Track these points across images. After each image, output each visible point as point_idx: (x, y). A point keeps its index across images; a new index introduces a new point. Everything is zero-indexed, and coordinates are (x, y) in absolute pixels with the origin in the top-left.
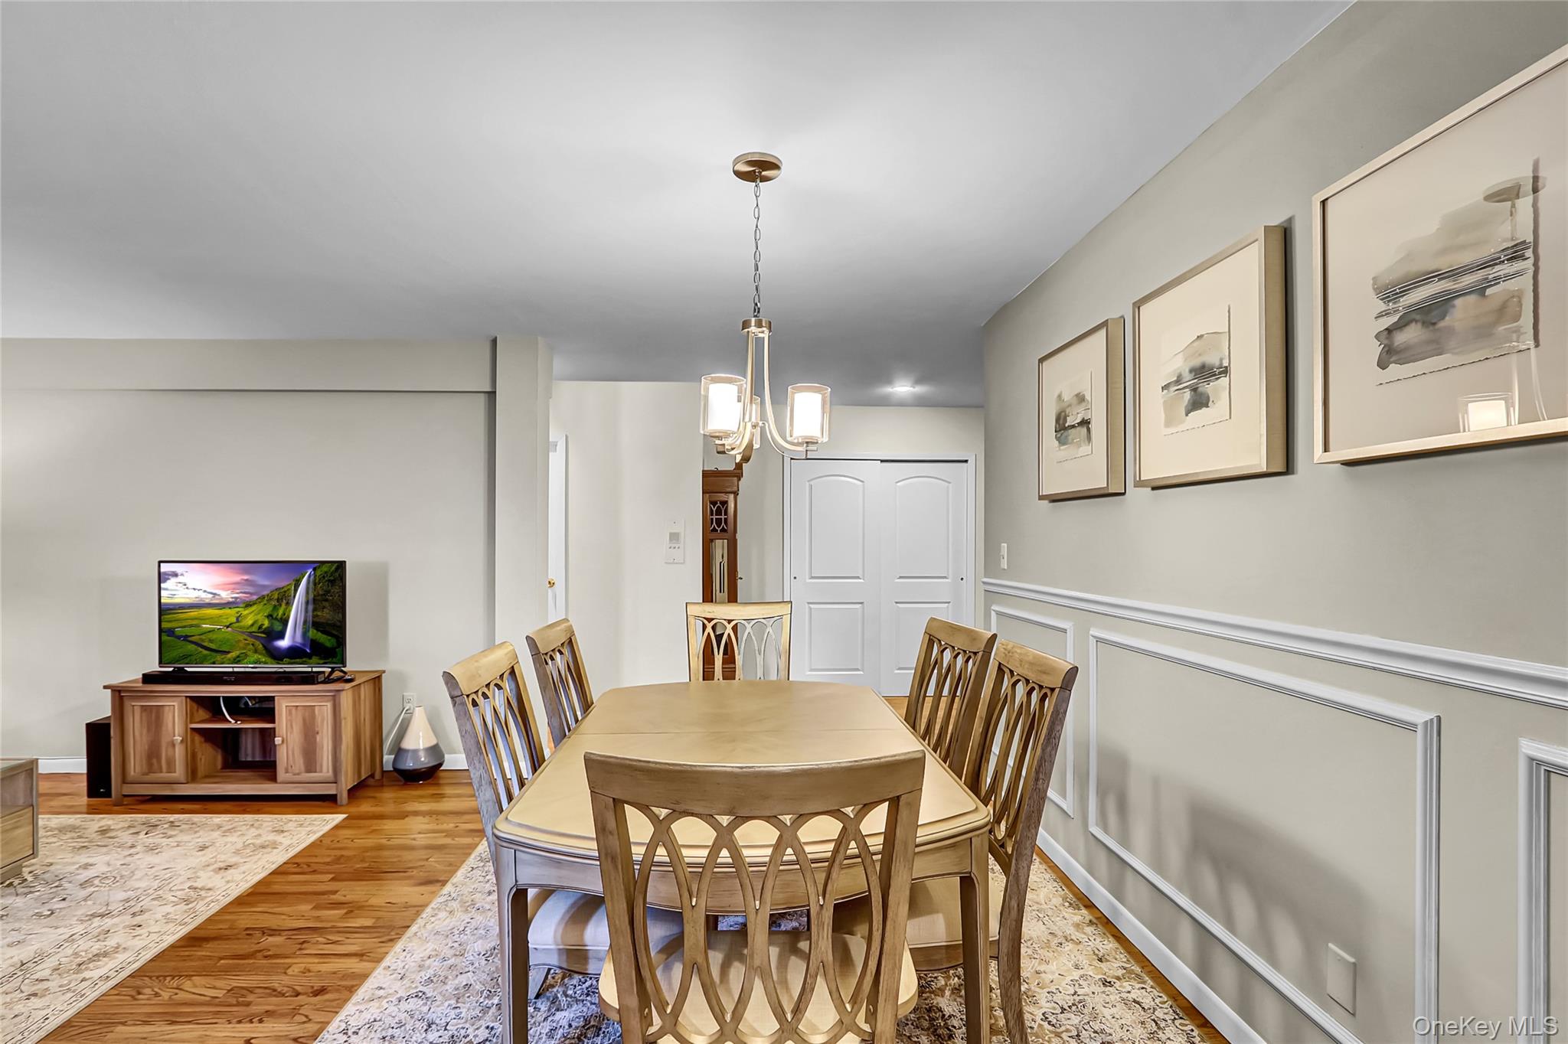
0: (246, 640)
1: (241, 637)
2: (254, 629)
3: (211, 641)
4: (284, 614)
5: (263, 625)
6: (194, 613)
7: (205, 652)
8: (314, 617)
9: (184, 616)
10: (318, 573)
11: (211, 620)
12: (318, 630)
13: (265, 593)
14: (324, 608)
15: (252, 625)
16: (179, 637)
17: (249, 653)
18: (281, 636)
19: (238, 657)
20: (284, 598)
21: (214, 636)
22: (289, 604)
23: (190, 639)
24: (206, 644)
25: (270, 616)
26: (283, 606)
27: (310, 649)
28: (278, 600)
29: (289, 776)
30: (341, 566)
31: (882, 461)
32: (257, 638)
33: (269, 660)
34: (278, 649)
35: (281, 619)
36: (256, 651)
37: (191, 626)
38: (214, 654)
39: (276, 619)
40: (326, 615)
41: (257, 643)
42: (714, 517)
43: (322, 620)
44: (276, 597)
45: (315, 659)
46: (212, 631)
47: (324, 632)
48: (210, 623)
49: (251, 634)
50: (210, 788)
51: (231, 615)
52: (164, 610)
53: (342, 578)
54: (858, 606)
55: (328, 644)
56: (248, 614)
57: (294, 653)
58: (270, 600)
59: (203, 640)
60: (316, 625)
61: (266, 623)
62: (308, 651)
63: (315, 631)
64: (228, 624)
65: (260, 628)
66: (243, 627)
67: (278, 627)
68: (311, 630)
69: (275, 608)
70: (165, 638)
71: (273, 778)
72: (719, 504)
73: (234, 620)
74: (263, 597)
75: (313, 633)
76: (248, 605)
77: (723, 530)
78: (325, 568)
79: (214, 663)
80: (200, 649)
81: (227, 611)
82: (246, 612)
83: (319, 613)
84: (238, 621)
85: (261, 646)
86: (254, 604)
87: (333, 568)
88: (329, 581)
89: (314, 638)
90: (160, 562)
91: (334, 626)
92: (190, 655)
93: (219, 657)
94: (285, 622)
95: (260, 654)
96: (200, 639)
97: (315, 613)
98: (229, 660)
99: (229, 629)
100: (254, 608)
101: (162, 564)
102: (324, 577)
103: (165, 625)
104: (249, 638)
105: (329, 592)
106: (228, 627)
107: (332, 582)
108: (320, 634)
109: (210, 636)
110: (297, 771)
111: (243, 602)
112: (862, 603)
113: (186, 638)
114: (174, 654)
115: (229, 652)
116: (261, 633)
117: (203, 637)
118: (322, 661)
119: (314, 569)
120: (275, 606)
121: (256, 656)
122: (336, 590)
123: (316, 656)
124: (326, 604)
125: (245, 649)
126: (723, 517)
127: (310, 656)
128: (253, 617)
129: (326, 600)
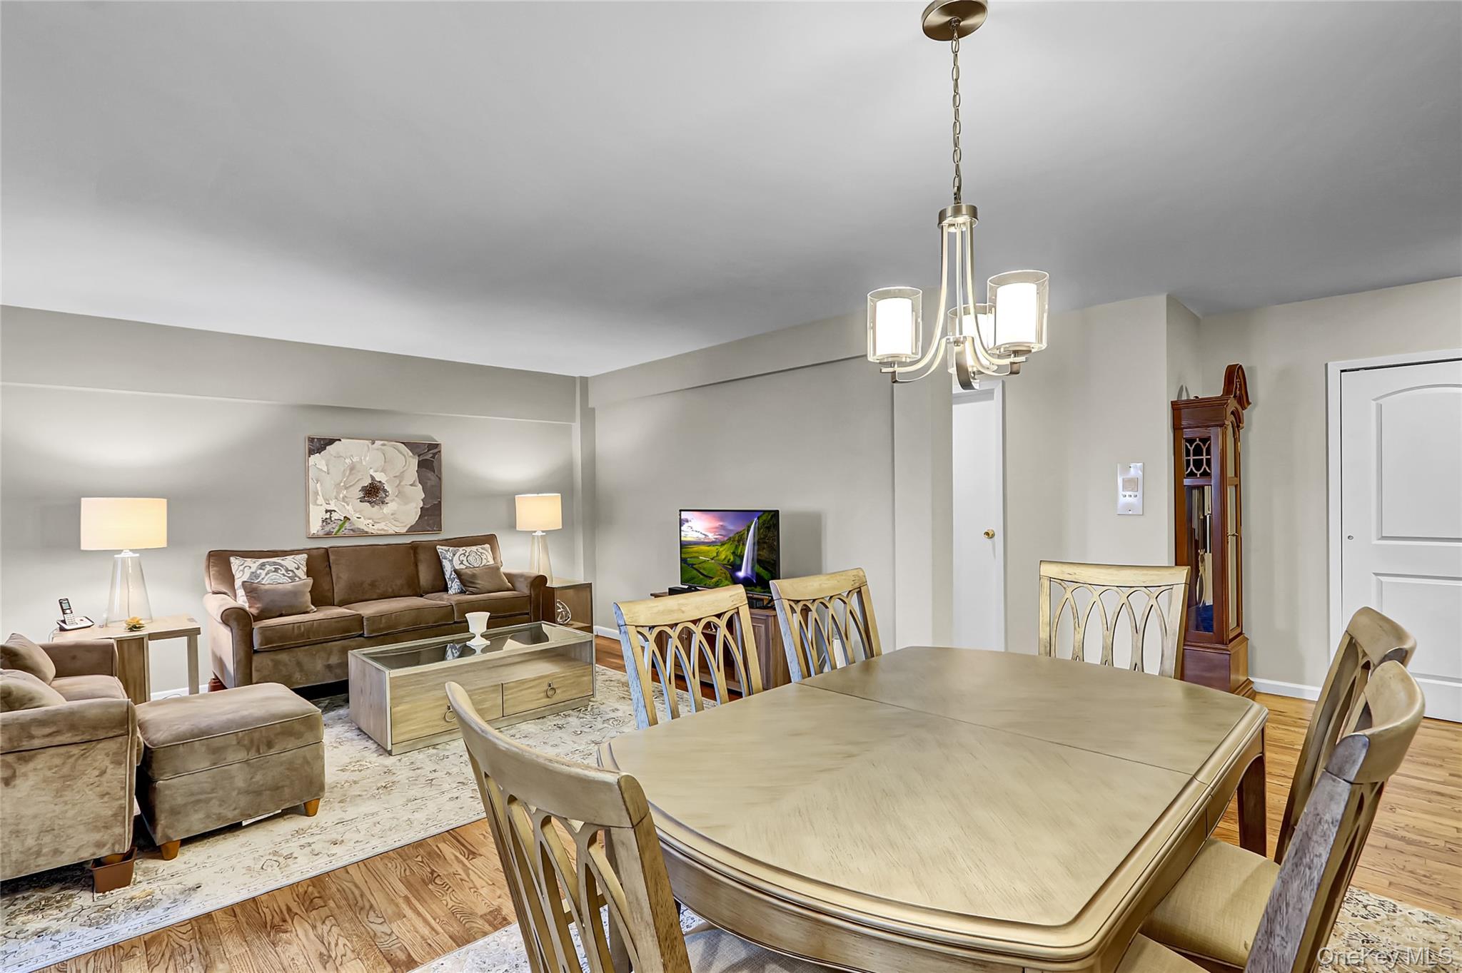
0: (722, 570)
1: (719, 568)
2: (725, 562)
3: (704, 569)
4: (741, 552)
5: (730, 559)
6: (696, 548)
7: (701, 576)
8: (759, 555)
9: (691, 550)
10: (761, 521)
11: (704, 554)
12: (760, 566)
13: (731, 535)
14: (764, 548)
15: (725, 559)
16: (689, 565)
17: (723, 580)
18: (740, 569)
19: (718, 582)
20: (741, 540)
21: (705, 565)
22: (744, 544)
23: (694, 566)
24: (701, 571)
25: (733, 553)
26: (741, 546)
28: (738, 541)
30: (775, 514)
32: (727, 569)
35: (740, 555)
36: (726, 579)
37: (695, 557)
38: (705, 578)
39: (737, 555)
40: (765, 553)
41: (728, 573)
42: (1192, 458)
43: (765, 559)
44: (737, 538)
45: (758, 589)
46: (705, 561)
48: (704, 556)
49: (724, 566)
51: (714, 551)
52: (683, 545)
53: (776, 526)
55: (766, 578)
56: (722, 551)
57: (747, 583)
58: (734, 541)
59: (700, 568)
60: (760, 562)
61: (732, 558)
62: (755, 581)
64: (713, 557)
65: (728, 561)
66: (719, 560)
67: (738, 562)
68: (757, 565)
69: (737, 547)
70: (683, 564)
72: (1198, 442)
73: (715, 554)
74: (730, 538)
75: (758, 568)
76: (723, 544)
78: (765, 517)
79: (705, 585)
80: (699, 574)
81: (712, 548)
82: (721, 549)
83: (761, 552)
84: (717, 556)
85: (730, 575)
86: (726, 543)
87: (769, 517)
88: (766, 527)
89: (758, 572)
90: (681, 511)
92: (695, 578)
93: (709, 581)
94: (741, 557)
95: (729, 581)
97: (758, 552)
98: (714, 583)
99: (713, 561)
100: (726, 546)
101: (682, 512)
102: (763, 524)
103: (683, 556)
105: (767, 536)
106: (712, 559)
107: (768, 528)
108: (761, 569)
109: (703, 565)
111: (720, 541)
113: (692, 566)
114: (688, 576)
115: (714, 578)
116: (730, 565)
117: (701, 566)
118: (762, 591)
120: (736, 546)
121: (727, 583)
122: (770, 534)
123: (759, 586)
124: (765, 546)
125: (720, 576)
126: (1204, 457)
127: (755, 586)
128: (725, 553)
129: (765, 543)
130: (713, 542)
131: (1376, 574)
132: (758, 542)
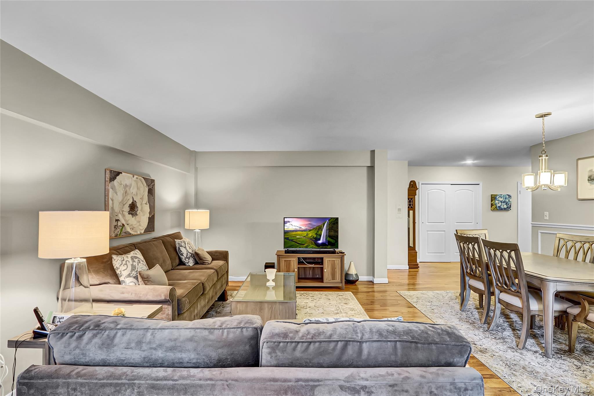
0: (309, 241)
1: (308, 240)
2: (312, 238)
3: (299, 241)
4: (320, 233)
5: (314, 236)
6: (294, 233)
7: (298, 244)
8: (329, 234)
9: (291, 234)
10: (330, 221)
11: (299, 235)
12: (330, 238)
13: (315, 227)
14: (332, 231)
15: (311, 236)
16: (290, 240)
17: (310, 245)
18: (319, 240)
19: (307, 246)
20: (320, 228)
21: (300, 240)
22: (322, 230)
23: (293, 240)
24: (298, 242)
25: (316, 234)
26: (320, 231)
27: (328, 243)
28: (318, 229)
29: (327, 281)
31: (451, 184)
32: (312, 240)
33: (316, 247)
34: (318, 243)
35: (319, 235)
36: (312, 244)
37: (293, 237)
38: (300, 245)
39: (318, 235)
40: (332, 233)
41: (312, 242)
43: (332, 235)
45: (329, 247)
46: (299, 238)
47: (332, 238)
48: (299, 236)
49: (311, 239)
50: (304, 284)
51: (305, 233)
52: (286, 232)
53: (337, 223)
54: (444, 232)
55: (333, 242)
56: (310, 233)
57: (323, 244)
58: (316, 229)
59: (297, 241)
60: (330, 236)
61: (315, 236)
63: (329, 238)
64: (304, 236)
65: (313, 237)
66: (308, 237)
67: (318, 237)
68: (328, 238)
69: (318, 231)
70: (286, 240)
71: (322, 282)
72: (410, 199)
73: (306, 235)
74: (314, 228)
75: (328, 239)
76: (310, 231)
77: (411, 207)
78: (332, 220)
79: (300, 248)
80: (296, 244)
81: (304, 232)
83: (330, 233)
84: (307, 235)
85: (314, 243)
86: (312, 230)
87: (334, 220)
88: (333, 224)
89: (329, 240)
90: (284, 218)
91: (334, 237)
92: (294, 245)
93: (302, 246)
94: (321, 236)
95: (313, 245)
96: (296, 241)
97: (329, 233)
98: (304, 246)
99: (305, 238)
100: (312, 231)
101: (285, 219)
102: (331, 222)
103: (286, 237)
104: (310, 240)
105: (333, 227)
106: (304, 237)
107: (334, 224)
108: (330, 239)
109: (299, 240)
110: (330, 280)
111: (308, 229)
112: (444, 231)
113: (292, 240)
114: (289, 245)
115: (304, 244)
116: (314, 239)
117: (297, 240)
118: (331, 247)
119: (329, 220)
121: (312, 246)
122: (335, 226)
123: (329, 245)
124: (332, 230)
125: (309, 243)
126: (411, 203)
127: (327, 245)
128: (311, 234)
129: (332, 229)
130: (304, 230)
131: (427, 231)
132: (329, 229)
